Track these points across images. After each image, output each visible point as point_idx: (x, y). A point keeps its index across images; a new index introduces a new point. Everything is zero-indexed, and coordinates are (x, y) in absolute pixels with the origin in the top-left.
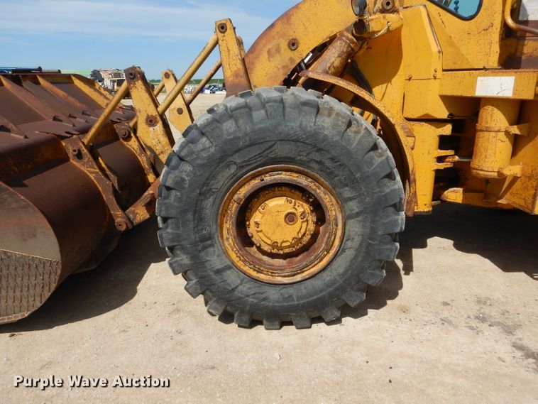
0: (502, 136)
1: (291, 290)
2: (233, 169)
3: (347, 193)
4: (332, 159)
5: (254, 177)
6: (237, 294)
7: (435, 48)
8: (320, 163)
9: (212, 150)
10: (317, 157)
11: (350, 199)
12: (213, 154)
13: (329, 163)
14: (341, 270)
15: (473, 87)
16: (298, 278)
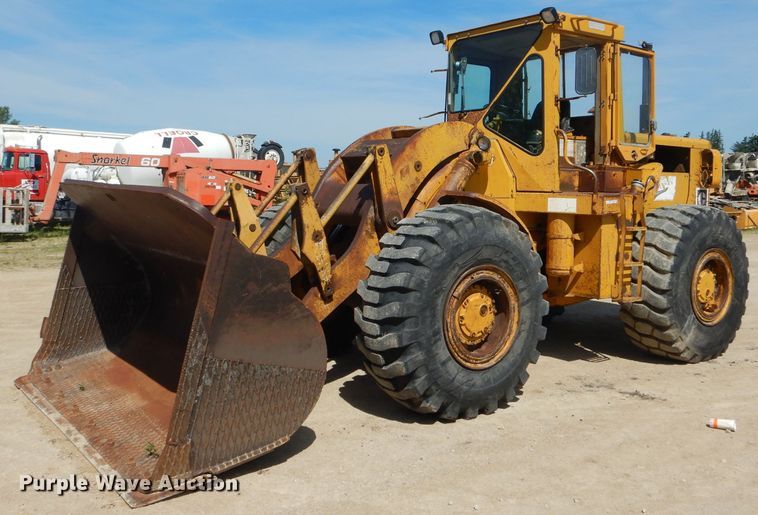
0: (569, 242)
1: (489, 374)
2: (457, 269)
3: (521, 285)
4: (514, 259)
5: (466, 277)
6: (456, 383)
7: (511, 175)
8: (506, 262)
9: (444, 255)
10: (505, 257)
11: (523, 290)
12: (445, 259)
13: (511, 262)
14: (519, 351)
15: (546, 205)
16: (493, 362)
